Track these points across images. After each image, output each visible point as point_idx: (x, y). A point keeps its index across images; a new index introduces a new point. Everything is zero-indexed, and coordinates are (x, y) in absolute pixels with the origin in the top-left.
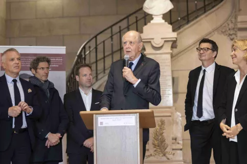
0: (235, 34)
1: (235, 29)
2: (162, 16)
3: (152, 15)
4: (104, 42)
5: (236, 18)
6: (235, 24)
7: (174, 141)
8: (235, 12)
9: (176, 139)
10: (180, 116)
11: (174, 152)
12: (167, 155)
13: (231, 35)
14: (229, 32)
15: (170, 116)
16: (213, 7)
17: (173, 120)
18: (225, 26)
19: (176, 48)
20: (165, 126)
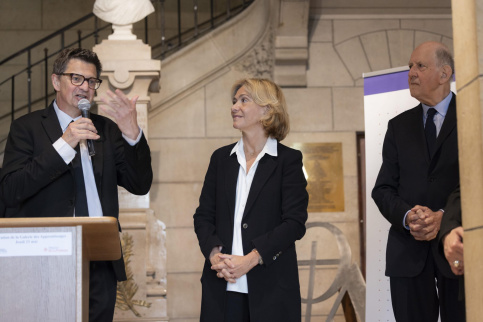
0: (269, 72)
1: (269, 63)
2: (131, 27)
3: (111, 24)
4: (13, 78)
5: (271, 41)
6: (271, 52)
7: (151, 278)
8: (271, 28)
9: (153, 275)
10: (164, 227)
11: (150, 300)
12: (135, 307)
13: (261, 73)
14: (257, 67)
15: (144, 228)
16: (228, 19)
17: (149, 235)
18: (250, 56)
19: (158, 91)
20: (133, 248)
